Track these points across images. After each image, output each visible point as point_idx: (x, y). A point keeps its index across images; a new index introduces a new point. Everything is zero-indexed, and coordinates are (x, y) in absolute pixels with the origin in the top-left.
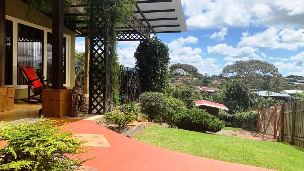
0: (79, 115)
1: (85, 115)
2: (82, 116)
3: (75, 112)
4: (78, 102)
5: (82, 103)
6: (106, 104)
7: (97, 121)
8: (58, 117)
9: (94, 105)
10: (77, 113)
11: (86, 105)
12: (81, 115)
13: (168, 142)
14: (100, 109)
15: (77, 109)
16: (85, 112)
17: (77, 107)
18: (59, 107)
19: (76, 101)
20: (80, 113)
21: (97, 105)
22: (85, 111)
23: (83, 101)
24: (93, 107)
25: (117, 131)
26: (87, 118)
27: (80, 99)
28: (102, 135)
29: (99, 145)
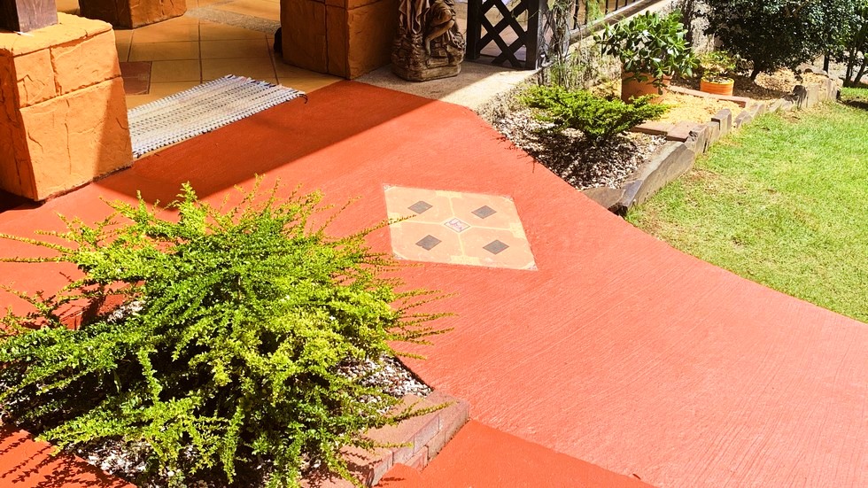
0: (426, 73)
1: (451, 71)
2: (438, 77)
3: (408, 59)
4: (422, 14)
5: (437, 23)
6: (543, 21)
7: (497, 104)
8: (344, 76)
9: (488, 25)
10: (416, 64)
11: (455, 29)
12: (435, 72)
13: (805, 240)
14: (516, 45)
15: (416, 49)
16: (451, 58)
17: (417, 38)
18: (347, 37)
19: (414, 11)
20: (431, 63)
21: (501, 26)
22: (449, 54)
23: (443, 14)
24: (484, 32)
25: (576, 162)
26: (459, 87)
27: (428, 6)
28: (508, 201)
29: (490, 260)
